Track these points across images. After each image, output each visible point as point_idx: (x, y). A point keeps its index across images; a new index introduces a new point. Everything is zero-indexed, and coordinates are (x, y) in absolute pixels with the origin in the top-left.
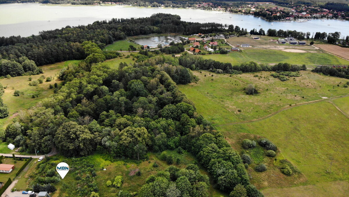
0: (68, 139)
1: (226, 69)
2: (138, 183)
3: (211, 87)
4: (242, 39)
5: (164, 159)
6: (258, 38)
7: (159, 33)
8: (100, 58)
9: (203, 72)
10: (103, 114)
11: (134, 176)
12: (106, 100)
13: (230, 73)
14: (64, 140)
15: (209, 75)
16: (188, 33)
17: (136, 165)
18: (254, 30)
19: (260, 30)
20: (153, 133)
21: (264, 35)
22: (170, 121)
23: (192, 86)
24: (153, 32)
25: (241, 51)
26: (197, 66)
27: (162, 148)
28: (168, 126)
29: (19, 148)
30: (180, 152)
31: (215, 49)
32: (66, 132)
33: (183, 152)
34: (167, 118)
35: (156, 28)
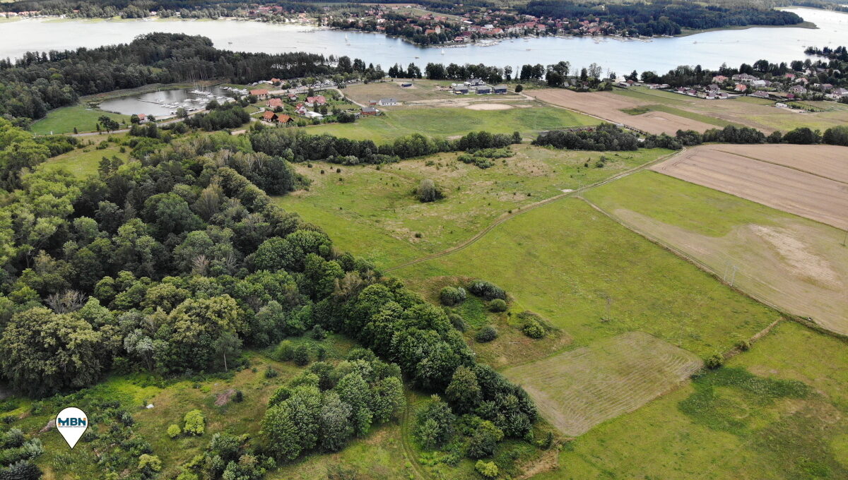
0: (36, 351)
1: (364, 153)
2: (243, 417)
3: (343, 196)
4: (374, 88)
5: (287, 357)
6: (410, 85)
7: (166, 82)
8: (36, 153)
9: (314, 164)
10: (105, 284)
11: (228, 405)
12: (99, 251)
13: (375, 163)
14: (28, 354)
15: (331, 171)
16: (243, 78)
17: (223, 383)
18: (396, 67)
19: (410, 66)
20: (248, 305)
21: (420, 77)
22: (281, 274)
23: (299, 197)
24: (150, 81)
25: (382, 114)
26: (297, 152)
27: (277, 335)
28: (280, 285)
30: (318, 338)
31: (324, 112)
32: (30, 333)
33: (326, 335)
34: (272, 269)
35: (155, 71)
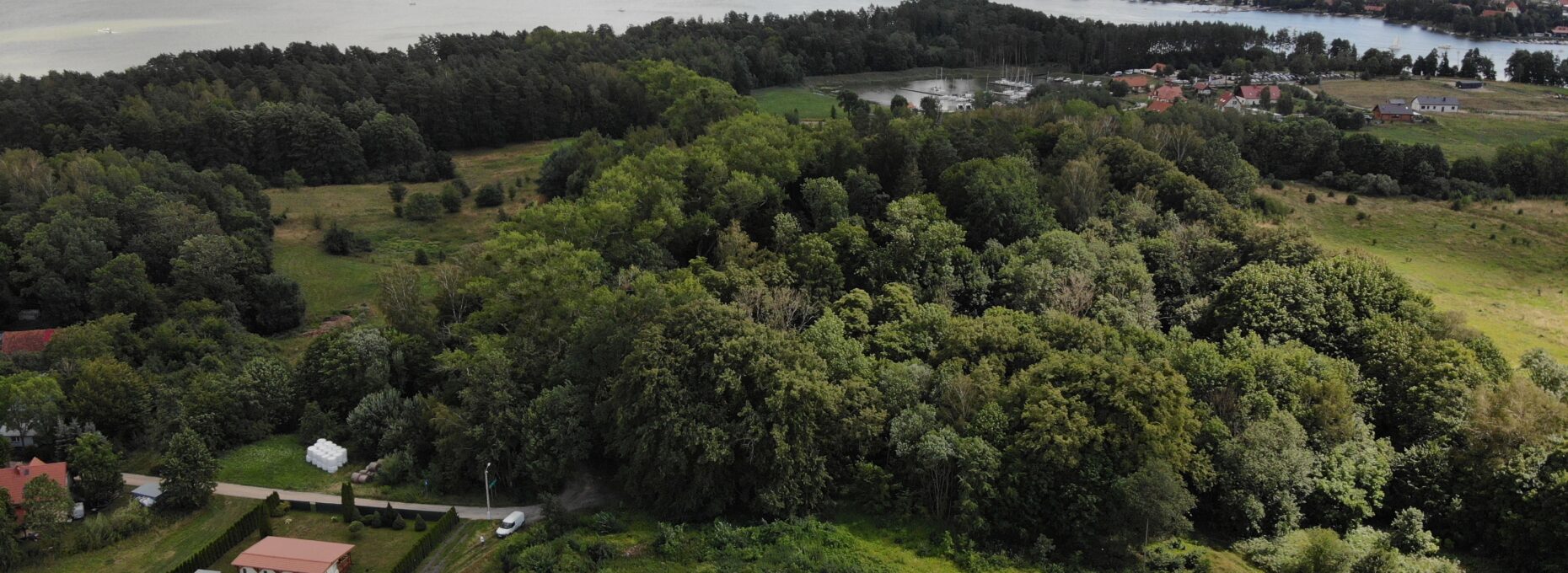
1: (1415, 173)
4: (1388, 86)
6: (1478, 85)
7: (950, 65)
9: (1286, 185)
10: (855, 303)
12: (845, 244)
15: (1333, 200)
16: (1097, 61)
18: (1432, 56)
22: (1297, 351)
24: (922, 61)
29: (373, 464)
